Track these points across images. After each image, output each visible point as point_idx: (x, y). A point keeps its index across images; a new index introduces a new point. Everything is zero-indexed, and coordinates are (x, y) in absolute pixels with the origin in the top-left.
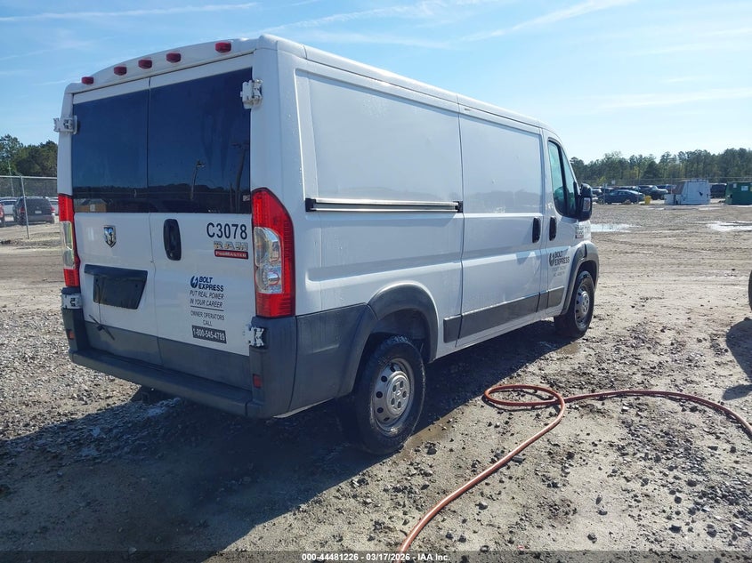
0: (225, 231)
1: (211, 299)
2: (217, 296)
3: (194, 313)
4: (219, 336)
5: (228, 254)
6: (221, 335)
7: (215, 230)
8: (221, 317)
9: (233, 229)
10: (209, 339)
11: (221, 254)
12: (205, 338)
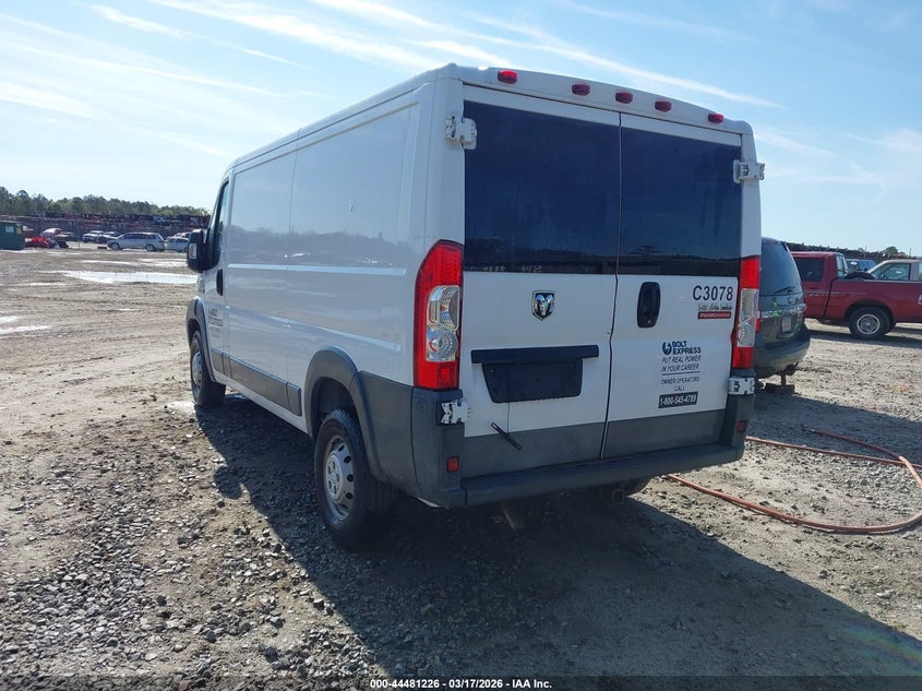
0: (712, 293)
1: (686, 363)
2: (693, 359)
3: (665, 382)
4: (689, 398)
5: (712, 315)
6: (692, 397)
7: (703, 293)
8: (696, 379)
9: (720, 291)
10: (679, 405)
11: (705, 315)
12: (674, 405)
